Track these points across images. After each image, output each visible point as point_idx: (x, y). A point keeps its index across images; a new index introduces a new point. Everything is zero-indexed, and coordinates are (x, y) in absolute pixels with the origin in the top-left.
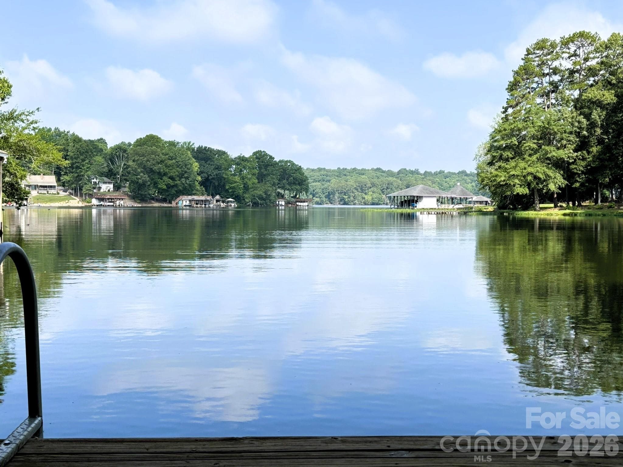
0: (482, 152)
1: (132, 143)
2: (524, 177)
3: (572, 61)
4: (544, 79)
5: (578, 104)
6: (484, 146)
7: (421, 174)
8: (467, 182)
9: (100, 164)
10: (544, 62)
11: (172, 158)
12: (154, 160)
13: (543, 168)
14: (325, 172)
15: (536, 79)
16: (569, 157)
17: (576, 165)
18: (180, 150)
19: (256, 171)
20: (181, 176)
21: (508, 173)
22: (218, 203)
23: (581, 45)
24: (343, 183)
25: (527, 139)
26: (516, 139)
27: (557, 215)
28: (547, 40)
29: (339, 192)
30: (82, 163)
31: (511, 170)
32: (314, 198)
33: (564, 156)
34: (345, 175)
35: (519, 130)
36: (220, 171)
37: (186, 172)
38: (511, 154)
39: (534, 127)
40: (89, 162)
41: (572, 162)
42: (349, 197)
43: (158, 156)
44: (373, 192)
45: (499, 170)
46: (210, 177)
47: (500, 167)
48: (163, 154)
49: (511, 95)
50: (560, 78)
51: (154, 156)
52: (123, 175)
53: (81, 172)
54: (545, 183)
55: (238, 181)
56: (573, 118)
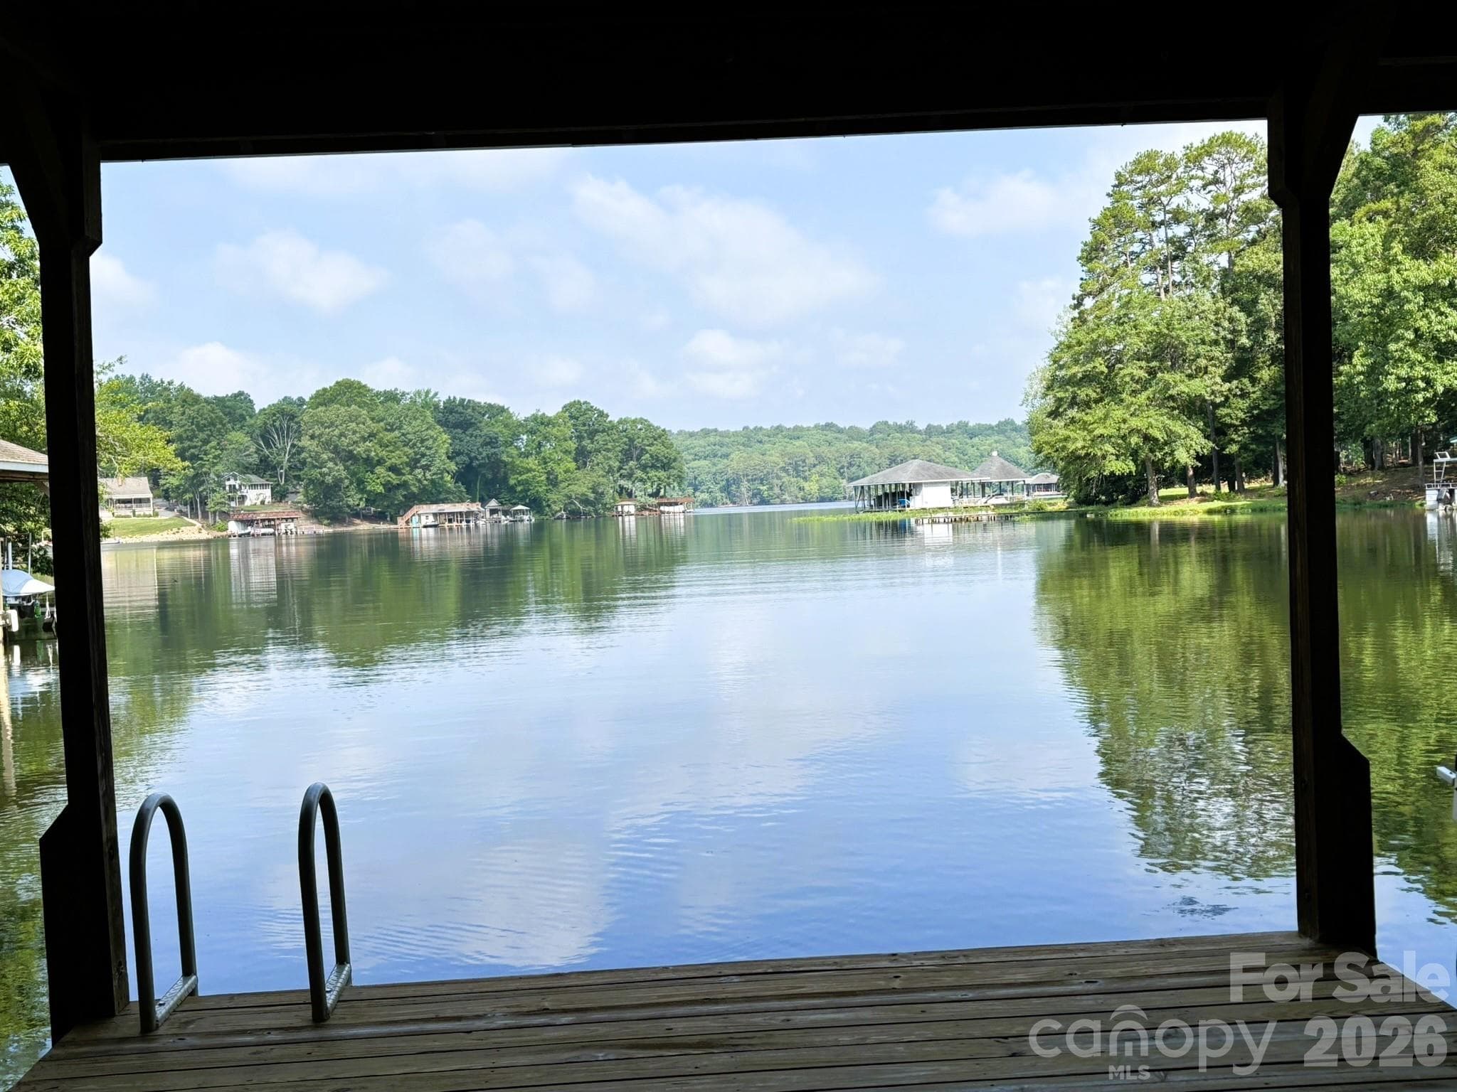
0: (1039, 387)
1: (307, 400)
2: (1124, 438)
3: (1210, 195)
4: (1154, 234)
5: (1227, 282)
6: (1040, 374)
7: (919, 432)
8: (1018, 444)
9: (242, 447)
10: (1152, 198)
11: (392, 426)
12: (354, 432)
13: (1162, 418)
14: (718, 438)
15: (1139, 235)
16: (1213, 393)
17: (1229, 407)
18: (409, 410)
19: (572, 445)
20: (414, 464)
21: (1090, 432)
22: (495, 516)
23: (1226, 161)
24: (757, 459)
25: (1125, 360)
26: (1102, 362)
27: (1195, 512)
28: (1158, 153)
29: (750, 478)
30: (204, 448)
31: (1095, 425)
32: (697, 494)
33: (1203, 392)
34: (760, 442)
35: (1109, 342)
36: (495, 448)
37: (423, 455)
38: (1095, 392)
39: (1138, 335)
40: (218, 444)
41: (1221, 402)
42: (771, 489)
43: (364, 424)
44: (821, 475)
45: (1071, 427)
46: (475, 463)
47: (1073, 421)
48: (372, 419)
49: (1089, 271)
50: (1188, 230)
51: (354, 424)
52: (290, 468)
53: (203, 466)
54: (1167, 449)
55: (534, 467)
56: (1216, 312)
